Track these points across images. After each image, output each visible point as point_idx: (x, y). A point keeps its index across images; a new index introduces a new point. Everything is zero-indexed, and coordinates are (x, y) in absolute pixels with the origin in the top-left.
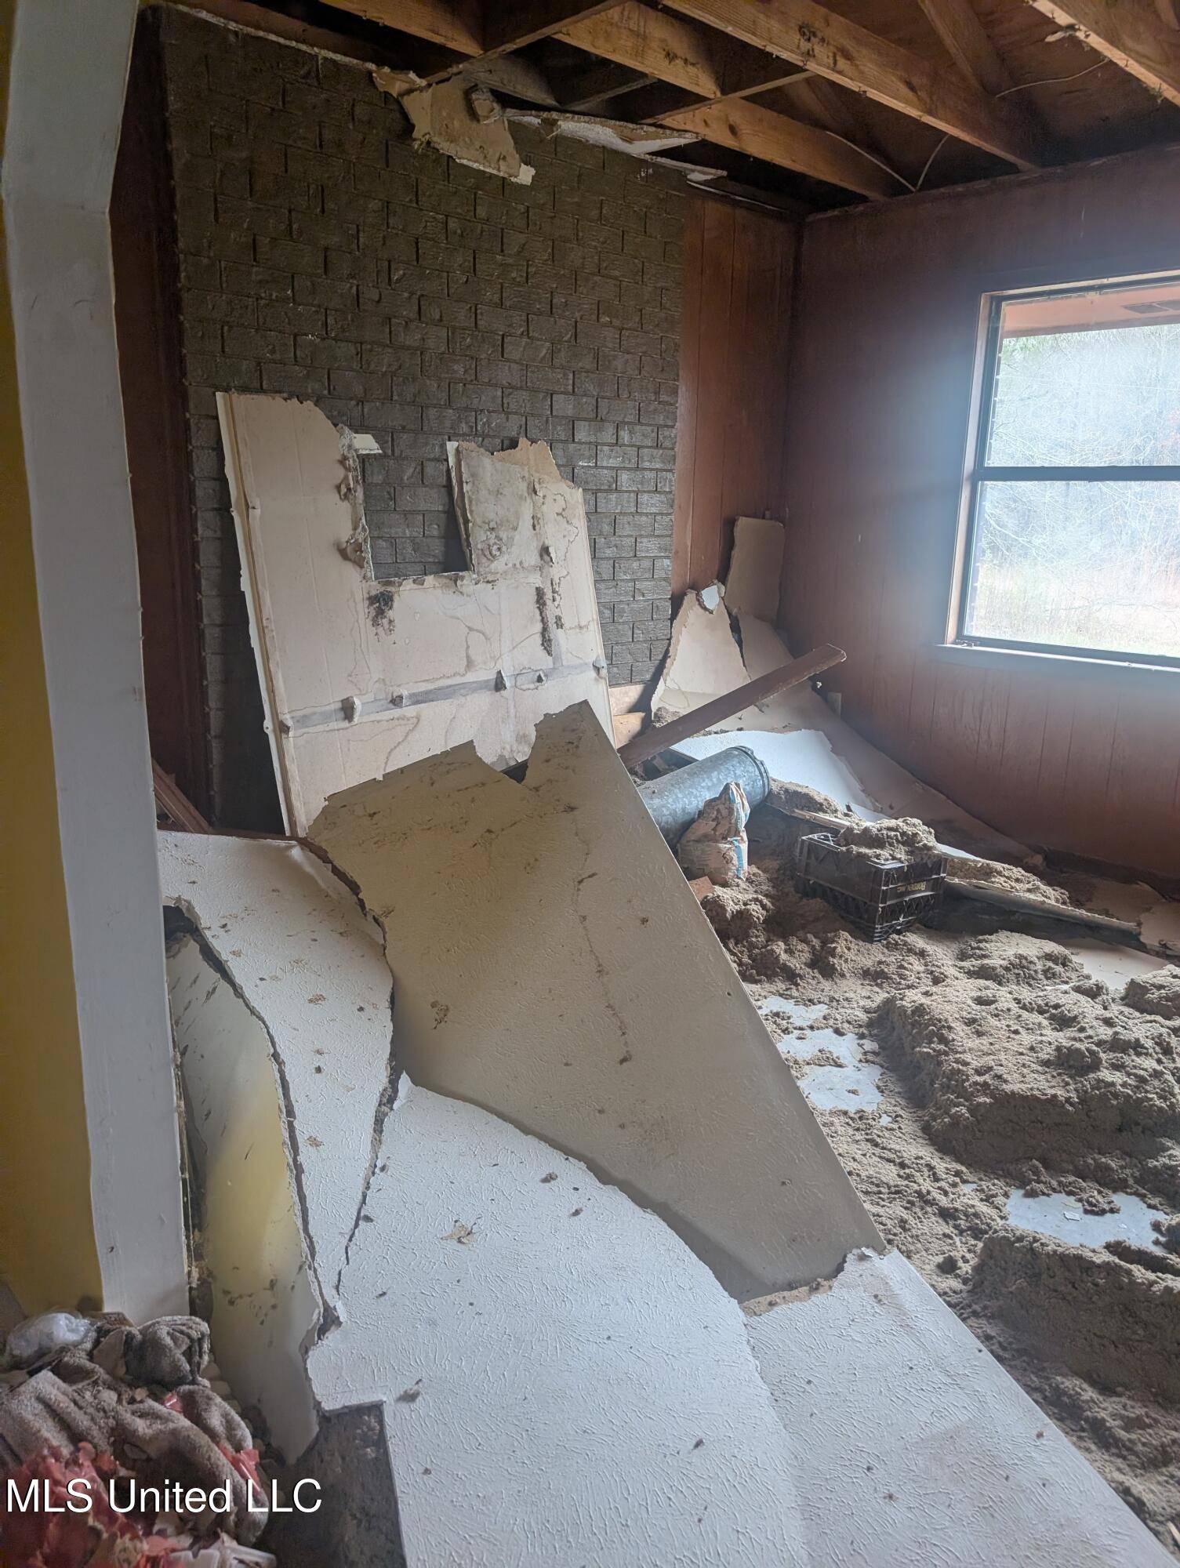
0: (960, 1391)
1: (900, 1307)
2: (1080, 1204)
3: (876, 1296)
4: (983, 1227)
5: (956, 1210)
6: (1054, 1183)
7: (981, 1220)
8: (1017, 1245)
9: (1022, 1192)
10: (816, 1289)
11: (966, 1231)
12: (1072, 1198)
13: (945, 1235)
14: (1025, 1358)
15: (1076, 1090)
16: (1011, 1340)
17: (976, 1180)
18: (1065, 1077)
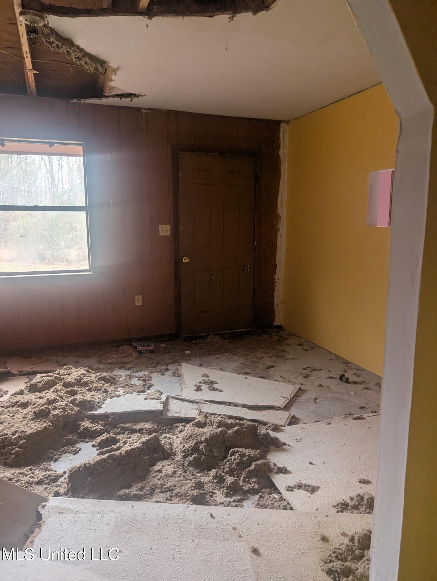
0: (106, 514)
1: (69, 509)
2: (71, 454)
3: (59, 513)
4: (54, 477)
5: (42, 479)
6: (59, 453)
7: (52, 476)
8: (81, 469)
9: (53, 462)
10: (40, 526)
11: (50, 483)
12: (67, 454)
13: (45, 488)
14: (105, 497)
15: (49, 421)
16: (98, 495)
17: (36, 468)
18: (43, 420)
